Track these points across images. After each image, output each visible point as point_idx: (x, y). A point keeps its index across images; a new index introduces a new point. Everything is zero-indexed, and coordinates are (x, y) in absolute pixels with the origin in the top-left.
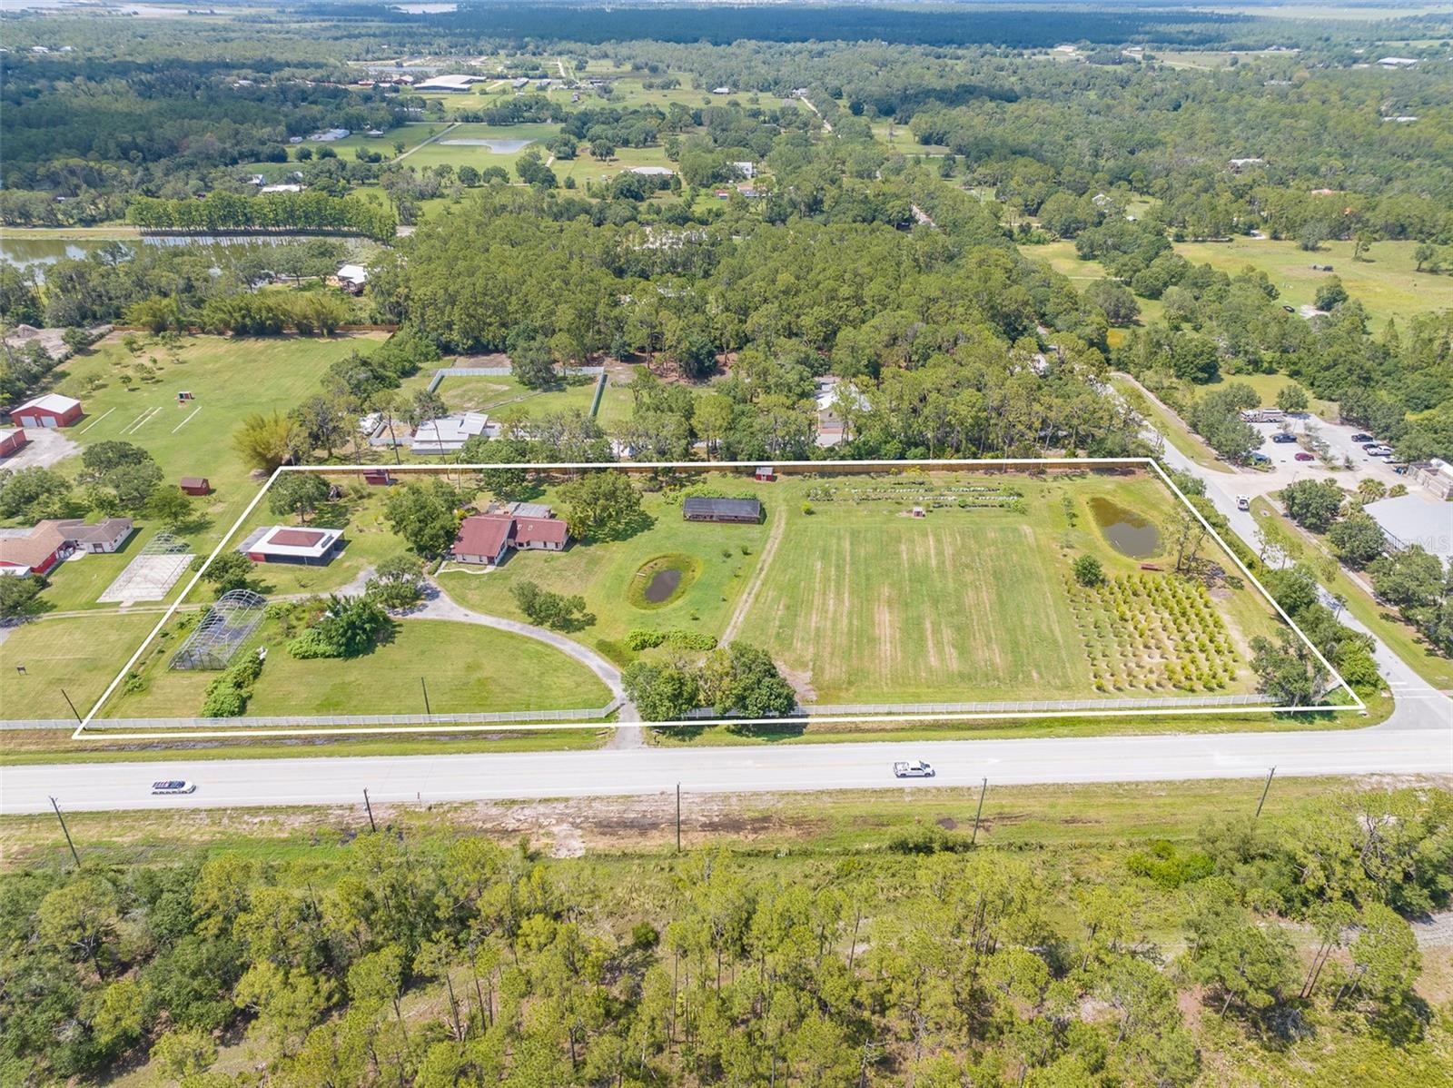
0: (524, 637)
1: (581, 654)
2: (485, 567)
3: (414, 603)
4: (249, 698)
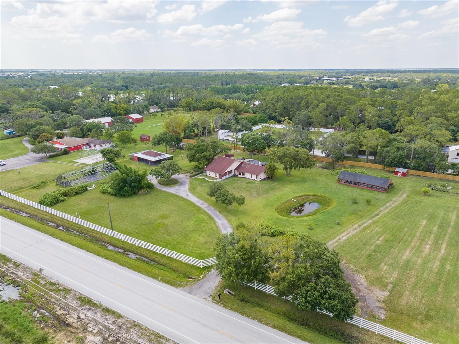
0: (204, 211)
1: (225, 227)
2: (217, 179)
3: (171, 186)
4: (62, 201)
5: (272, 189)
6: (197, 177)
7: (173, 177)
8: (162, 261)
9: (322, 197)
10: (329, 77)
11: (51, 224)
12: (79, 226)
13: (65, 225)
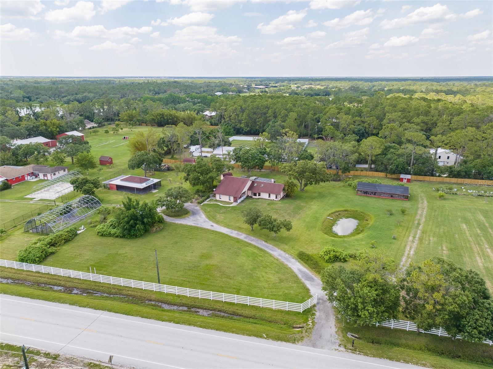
0: (247, 243)
1: (286, 259)
2: (232, 203)
3: (183, 216)
4: (52, 253)
5: (300, 208)
6: (206, 202)
8: (246, 312)
9: (354, 211)
10: (257, 86)
11: (56, 288)
12: (102, 285)
13: (80, 287)
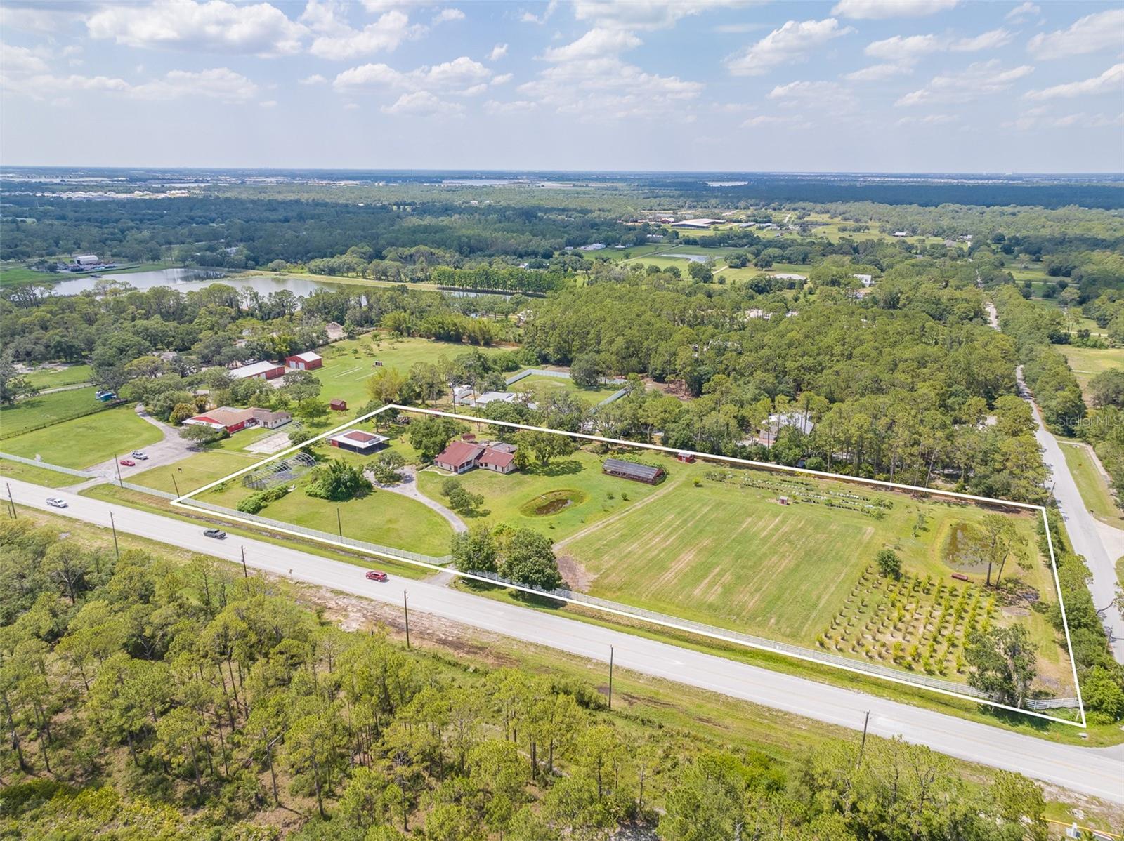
0: (437, 514)
1: (461, 529)
2: (452, 473)
3: (395, 483)
4: (264, 507)
6: (425, 470)
7: (396, 471)
9: (577, 492)
